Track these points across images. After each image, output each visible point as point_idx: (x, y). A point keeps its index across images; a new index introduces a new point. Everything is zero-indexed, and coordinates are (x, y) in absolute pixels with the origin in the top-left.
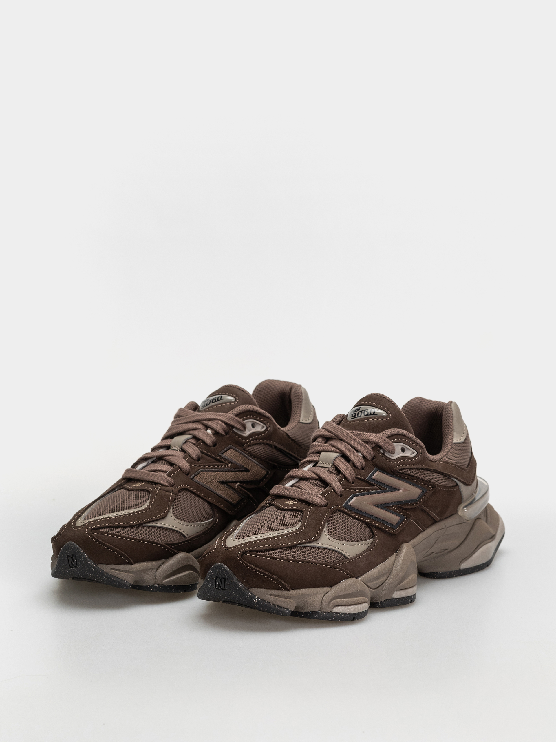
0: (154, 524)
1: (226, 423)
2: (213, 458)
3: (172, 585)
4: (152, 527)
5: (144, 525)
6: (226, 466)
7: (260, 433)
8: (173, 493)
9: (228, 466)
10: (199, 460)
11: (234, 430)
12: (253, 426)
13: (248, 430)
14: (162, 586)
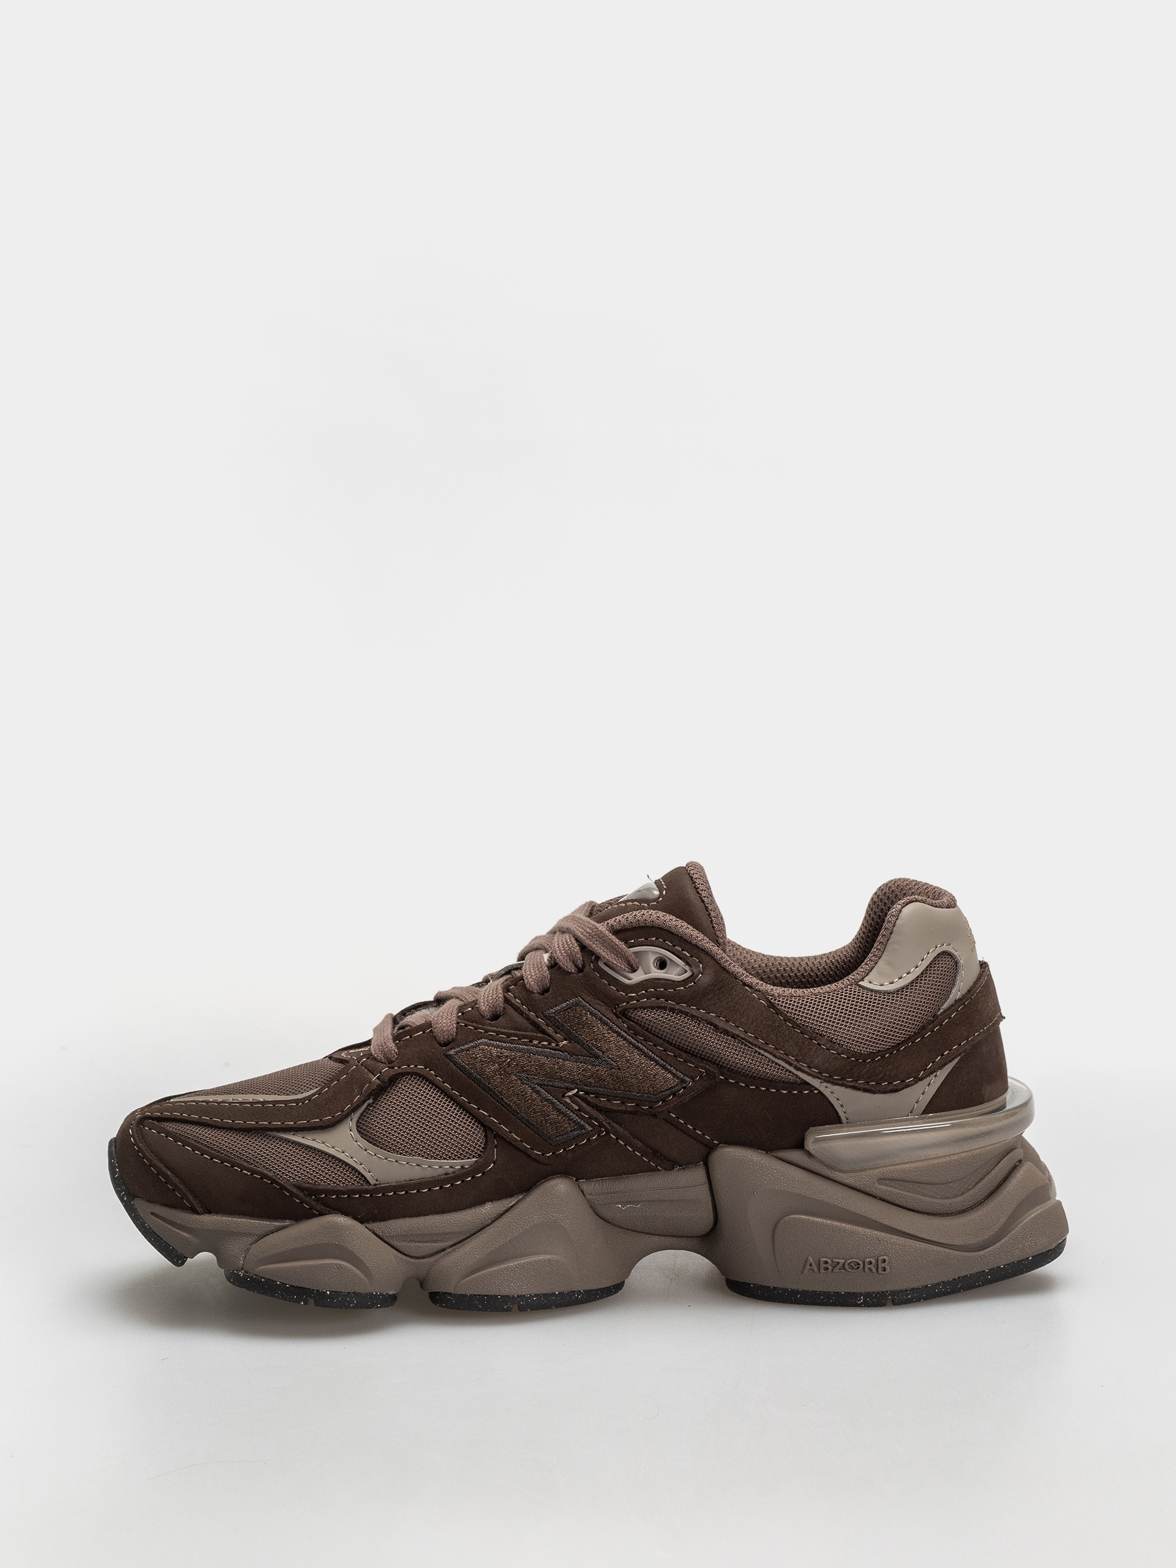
0: (297, 1138)
1: (583, 948)
2: (528, 1019)
3: (276, 1282)
4: (289, 1141)
5: (268, 1133)
6: (553, 1045)
7: (674, 984)
8: (377, 1078)
9: (557, 1045)
10: (495, 1017)
11: (601, 964)
12: (662, 964)
13: (644, 971)
14: (251, 1278)
